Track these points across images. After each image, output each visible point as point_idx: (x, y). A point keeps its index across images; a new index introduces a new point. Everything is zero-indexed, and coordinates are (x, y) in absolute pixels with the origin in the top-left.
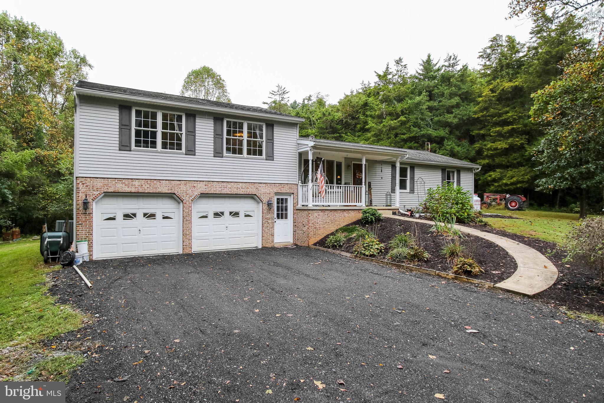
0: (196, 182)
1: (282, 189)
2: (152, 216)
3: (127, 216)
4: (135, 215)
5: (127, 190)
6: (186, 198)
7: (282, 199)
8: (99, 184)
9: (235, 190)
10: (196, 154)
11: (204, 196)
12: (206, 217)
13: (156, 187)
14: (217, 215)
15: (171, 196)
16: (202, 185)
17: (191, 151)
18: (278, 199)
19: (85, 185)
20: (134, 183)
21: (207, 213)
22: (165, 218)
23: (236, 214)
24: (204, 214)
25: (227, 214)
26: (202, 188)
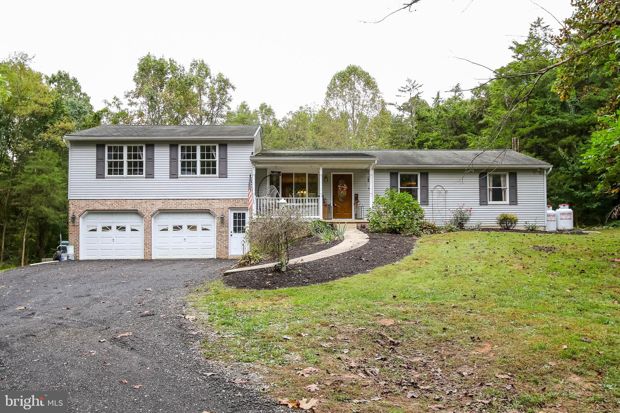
0: (155, 200)
1: (236, 204)
2: (123, 229)
3: (105, 229)
4: (110, 227)
5: (102, 208)
6: (146, 214)
7: (239, 214)
8: (83, 204)
9: (189, 206)
10: (155, 177)
11: (163, 212)
12: (166, 230)
13: (123, 205)
14: (176, 228)
15: (135, 212)
16: (160, 202)
17: (150, 175)
18: (235, 214)
19: (74, 205)
20: (107, 203)
21: (167, 227)
22: (132, 230)
23: (193, 228)
24: (165, 228)
25: (185, 227)
26: (160, 205)
